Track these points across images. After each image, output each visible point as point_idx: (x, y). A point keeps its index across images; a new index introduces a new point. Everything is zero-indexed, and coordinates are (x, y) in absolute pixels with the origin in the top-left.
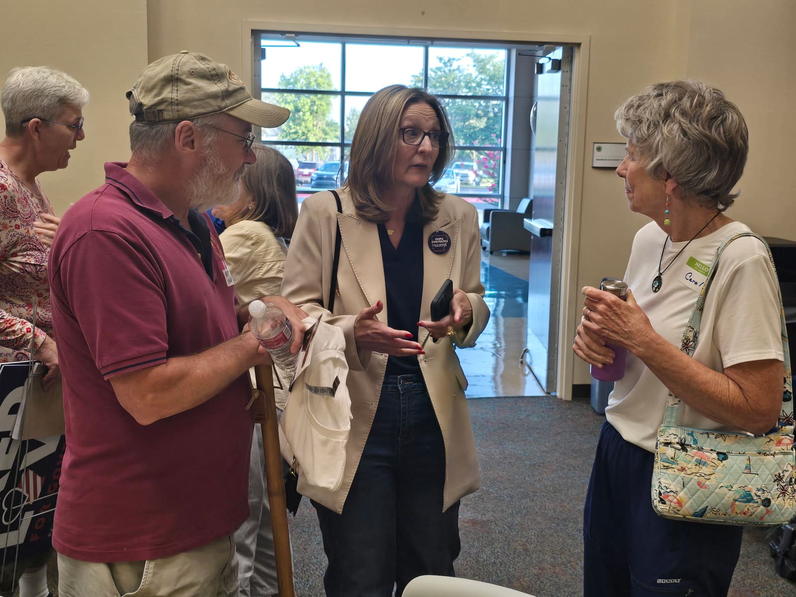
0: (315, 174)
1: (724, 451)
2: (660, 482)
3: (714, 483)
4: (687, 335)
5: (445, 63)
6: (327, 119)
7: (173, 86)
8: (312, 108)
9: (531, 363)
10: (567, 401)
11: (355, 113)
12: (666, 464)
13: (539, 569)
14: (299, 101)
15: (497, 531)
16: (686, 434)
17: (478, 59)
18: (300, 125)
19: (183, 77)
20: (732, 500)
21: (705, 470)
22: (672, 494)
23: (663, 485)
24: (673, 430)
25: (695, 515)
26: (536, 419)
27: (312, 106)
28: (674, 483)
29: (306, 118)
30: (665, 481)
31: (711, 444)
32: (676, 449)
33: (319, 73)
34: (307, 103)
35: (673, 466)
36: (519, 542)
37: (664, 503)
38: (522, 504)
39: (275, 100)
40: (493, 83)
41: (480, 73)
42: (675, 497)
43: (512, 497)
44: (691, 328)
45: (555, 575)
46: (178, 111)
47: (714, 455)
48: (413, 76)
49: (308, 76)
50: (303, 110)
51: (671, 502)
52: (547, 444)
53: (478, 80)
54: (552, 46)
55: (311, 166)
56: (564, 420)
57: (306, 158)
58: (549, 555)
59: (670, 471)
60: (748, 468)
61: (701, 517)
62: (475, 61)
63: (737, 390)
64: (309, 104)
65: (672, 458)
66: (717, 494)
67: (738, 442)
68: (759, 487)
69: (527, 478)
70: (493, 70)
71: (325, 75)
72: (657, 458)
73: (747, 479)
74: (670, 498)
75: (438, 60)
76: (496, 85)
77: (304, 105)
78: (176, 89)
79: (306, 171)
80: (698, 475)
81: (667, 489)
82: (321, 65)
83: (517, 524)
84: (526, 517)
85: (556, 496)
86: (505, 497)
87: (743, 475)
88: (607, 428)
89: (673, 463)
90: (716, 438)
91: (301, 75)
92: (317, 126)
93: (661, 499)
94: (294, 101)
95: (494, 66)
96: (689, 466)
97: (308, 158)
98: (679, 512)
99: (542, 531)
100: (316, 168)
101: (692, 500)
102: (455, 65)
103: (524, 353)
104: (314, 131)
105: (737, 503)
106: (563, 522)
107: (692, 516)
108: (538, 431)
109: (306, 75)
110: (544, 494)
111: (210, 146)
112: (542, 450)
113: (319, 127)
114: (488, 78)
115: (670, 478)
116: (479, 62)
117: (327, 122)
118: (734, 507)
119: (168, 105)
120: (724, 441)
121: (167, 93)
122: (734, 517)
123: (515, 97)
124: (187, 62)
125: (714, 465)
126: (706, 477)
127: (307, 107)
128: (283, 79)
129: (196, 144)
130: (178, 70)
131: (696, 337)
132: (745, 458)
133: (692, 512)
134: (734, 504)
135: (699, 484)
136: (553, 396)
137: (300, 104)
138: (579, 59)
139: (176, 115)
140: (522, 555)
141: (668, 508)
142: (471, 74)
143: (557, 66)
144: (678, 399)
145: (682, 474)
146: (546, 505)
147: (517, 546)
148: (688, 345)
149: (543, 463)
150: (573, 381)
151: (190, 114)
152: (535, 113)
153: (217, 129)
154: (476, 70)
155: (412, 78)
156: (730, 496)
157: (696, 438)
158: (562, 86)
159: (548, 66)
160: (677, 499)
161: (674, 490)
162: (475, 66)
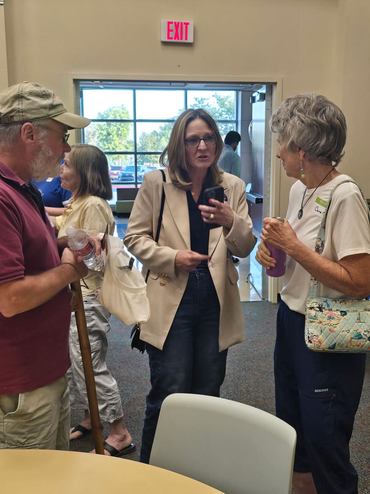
0: (121, 173)
1: (345, 310)
2: (308, 331)
3: (339, 329)
4: (318, 244)
5: (199, 102)
6: (127, 139)
7: (19, 101)
8: (118, 132)
9: (253, 282)
10: (274, 304)
11: (145, 134)
12: (311, 320)
13: (256, 401)
14: (109, 129)
15: (231, 380)
16: (322, 302)
17: (219, 98)
18: (111, 143)
19: (26, 96)
20: (349, 338)
21: (333, 322)
22: (315, 337)
23: (310, 332)
24: (315, 300)
25: (330, 348)
26: (255, 314)
27: (118, 131)
28: (316, 331)
29: (114, 139)
30: (312, 330)
31: (336, 307)
32: (316, 311)
33: (121, 111)
34: (115, 130)
35: (315, 321)
36: (244, 386)
37: (311, 343)
38: (246, 364)
39: (96, 129)
40: (230, 113)
41: (221, 107)
42: (317, 339)
43: (240, 360)
44: (320, 239)
45: (265, 405)
46: (23, 116)
47: (339, 313)
48: (180, 110)
49: (115, 113)
50: (112, 134)
51: (315, 341)
52: (262, 329)
53: (220, 111)
54: (260, 84)
55: (119, 168)
56: (272, 315)
57: (115, 164)
58: (262, 393)
59: (313, 324)
60: (359, 319)
61: (333, 349)
62: (217, 100)
63: (346, 272)
64: (116, 130)
65: (314, 316)
66: (340, 335)
67: (353, 305)
68: (366, 330)
69: (249, 349)
70: (229, 105)
71: (125, 112)
72: (307, 317)
73: (359, 326)
74: (314, 339)
75: (195, 100)
76: (231, 115)
77: (113, 131)
78: (21, 103)
79: (115, 172)
80: (329, 325)
81: (312, 334)
82: (123, 105)
83: (243, 376)
84: (248, 372)
85: (267, 359)
86: (236, 360)
87: (356, 323)
88: (282, 304)
89: (315, 319)
90: (340, 303)
91: (110, 112)
92: (121, 144)
93: (309, 340)
94: (107, 129)
95: (230, 103)
96: (324, 320)
97: (116, 164)
98: (320, 347)
99: (258, 380)
100: (121, 170)
101: (327, 340)
102: (205, 103)
103: (248, 276)
104: (119, 147)
105: (353, 340)
106: (271, 374)
107: (328, 349)
108: (256, 322)
109: (114, 112)
110: (260, 358)
111: (43, 138)
112: (258, 332)
113: (123, 145)
114: (226, 110)
115: (314, 328)
116: (220, 101)
117: (127, 141)
118: (352, 343)
119: (16, 112)
120: (345, 304)
121: (16, 105)
122: (352, 348)
123: (242, 120)
124: (27, 87)
125: (339, 319)
126: (334, 326)
127: (115, 132)
128: (99, 115)
129: (34, 137)
130: (22, 91)
131: (323, 244)
132: (357, 313)
133: (327, 347)
134: (351, 341)
135: (330, 330)
136: (266, 301)
137: (110, 130)
138: (276, 92)
139: (21, 118)
140: (246, 394)
141: (313, 345)
142: (215, 108)
143: (263, 97)
144: (316, 282)
145: (320, 325)
146: (260, 364)
147: (242, 389)
148: (318, 249)
149: (259, 340)
150: (277, 292)
151: (30, 118)
152: (251, 128)
153: (46, 127)
154: (219, 105)
155: (179, 112)
156: (348, 336)
157: (328, 303)
158: (266, 109)
159: (258, 98)
160: (318, 340)
161: (316, 335)
162: (218, 103)
